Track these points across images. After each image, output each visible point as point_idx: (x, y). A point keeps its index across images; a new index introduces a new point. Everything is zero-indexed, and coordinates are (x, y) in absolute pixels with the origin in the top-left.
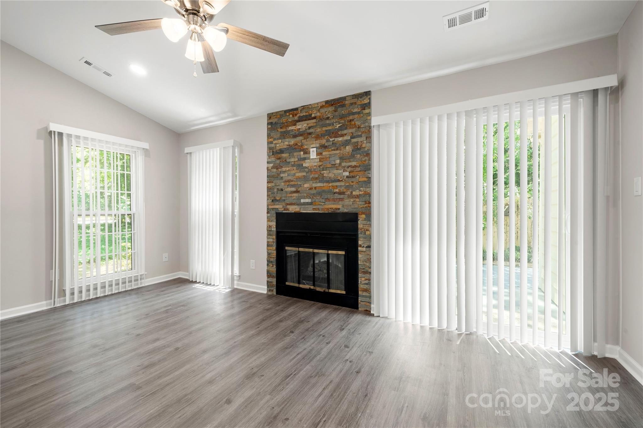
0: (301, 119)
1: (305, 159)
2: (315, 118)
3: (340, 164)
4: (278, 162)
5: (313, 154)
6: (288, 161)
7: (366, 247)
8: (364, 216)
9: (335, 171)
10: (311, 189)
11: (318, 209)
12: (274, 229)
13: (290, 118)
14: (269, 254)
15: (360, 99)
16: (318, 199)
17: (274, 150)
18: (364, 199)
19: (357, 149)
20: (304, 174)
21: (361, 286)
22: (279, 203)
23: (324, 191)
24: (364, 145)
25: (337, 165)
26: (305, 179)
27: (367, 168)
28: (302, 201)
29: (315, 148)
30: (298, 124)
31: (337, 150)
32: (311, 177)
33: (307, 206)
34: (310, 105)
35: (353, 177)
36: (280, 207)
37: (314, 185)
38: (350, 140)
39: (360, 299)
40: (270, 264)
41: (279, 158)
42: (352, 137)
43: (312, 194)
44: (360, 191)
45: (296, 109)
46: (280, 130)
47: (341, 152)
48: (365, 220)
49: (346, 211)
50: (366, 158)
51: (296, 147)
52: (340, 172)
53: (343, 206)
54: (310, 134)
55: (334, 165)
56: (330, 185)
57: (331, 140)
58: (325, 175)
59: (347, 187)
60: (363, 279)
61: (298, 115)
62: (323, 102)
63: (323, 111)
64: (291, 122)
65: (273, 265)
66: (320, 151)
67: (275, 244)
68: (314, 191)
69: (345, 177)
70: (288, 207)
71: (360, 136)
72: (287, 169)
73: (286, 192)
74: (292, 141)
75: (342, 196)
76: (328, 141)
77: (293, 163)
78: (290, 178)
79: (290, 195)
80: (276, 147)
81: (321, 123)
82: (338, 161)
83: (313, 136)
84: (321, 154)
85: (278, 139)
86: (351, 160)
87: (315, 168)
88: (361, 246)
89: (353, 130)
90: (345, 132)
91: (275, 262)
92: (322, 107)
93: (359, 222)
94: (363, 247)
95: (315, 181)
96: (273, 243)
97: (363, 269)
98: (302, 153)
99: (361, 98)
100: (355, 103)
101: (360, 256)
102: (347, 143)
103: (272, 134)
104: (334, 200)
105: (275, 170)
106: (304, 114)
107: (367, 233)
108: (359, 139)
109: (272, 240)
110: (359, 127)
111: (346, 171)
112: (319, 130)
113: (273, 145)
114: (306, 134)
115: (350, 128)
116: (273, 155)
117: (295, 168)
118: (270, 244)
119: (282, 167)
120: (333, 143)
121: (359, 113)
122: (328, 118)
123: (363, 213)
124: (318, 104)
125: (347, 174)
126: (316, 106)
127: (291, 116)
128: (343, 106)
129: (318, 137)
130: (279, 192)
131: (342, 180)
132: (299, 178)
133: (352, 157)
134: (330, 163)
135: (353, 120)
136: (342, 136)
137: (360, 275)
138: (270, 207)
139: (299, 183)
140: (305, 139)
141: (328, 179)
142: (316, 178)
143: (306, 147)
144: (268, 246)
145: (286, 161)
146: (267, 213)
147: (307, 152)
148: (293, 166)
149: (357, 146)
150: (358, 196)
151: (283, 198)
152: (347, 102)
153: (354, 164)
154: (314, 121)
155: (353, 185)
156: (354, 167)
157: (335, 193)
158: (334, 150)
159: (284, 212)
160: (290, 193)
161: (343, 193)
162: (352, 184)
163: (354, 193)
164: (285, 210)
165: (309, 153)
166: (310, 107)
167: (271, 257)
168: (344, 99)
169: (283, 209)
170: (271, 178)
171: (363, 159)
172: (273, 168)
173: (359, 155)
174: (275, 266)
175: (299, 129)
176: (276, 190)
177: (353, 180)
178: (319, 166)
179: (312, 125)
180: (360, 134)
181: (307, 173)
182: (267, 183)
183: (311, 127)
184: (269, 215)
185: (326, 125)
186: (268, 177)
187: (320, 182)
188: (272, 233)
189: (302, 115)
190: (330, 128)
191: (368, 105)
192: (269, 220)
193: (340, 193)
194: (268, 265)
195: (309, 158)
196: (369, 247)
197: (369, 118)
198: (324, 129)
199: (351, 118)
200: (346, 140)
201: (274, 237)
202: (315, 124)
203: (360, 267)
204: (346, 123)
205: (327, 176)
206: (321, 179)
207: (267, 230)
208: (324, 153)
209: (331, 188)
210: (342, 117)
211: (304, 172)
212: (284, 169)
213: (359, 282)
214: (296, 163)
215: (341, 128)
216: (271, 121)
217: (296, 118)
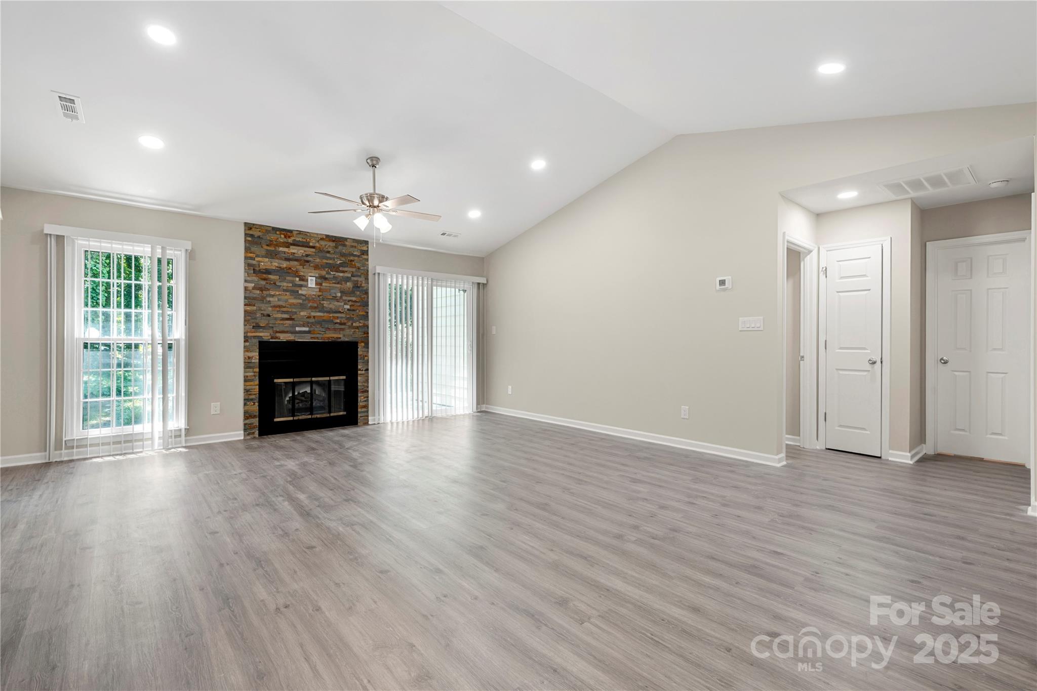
0: (295, 244)
1: (301, 286)
2: (313, 247)
3: (341, 297)
4: (263, 283)
5: (312, 282)
6: (278, 284)
7: (365, 370)
8: (363, 344)
9: (336, 303)
10: (309, 317)
11: (317, 338)
12: (256, 359)
13: (281, 237)
14: (246, 391)
15: (359, 245)
16: (318, 328)
17: (257, 269)
18: (363, 330)
19: (357, 286)
20: (301, 301)
21: (360, 404)
22: (264, 331)
23: (324, 321)
24: (363, 285)
25: (338, 298)
26: (302, 307)
27: (366, 304)
28: (297, 329)
29: (315, 278)
30: (291, 247)
31: (338, 283)
32: (309, 305)
33: (303, 335)
34: (308, 232)
35: (353, 310)
36: (266, 335)
37: (313, 314)
38: (350, 278)
39: (359, 415)
40: (248, 403)
41: (265, 279)
42: (352, 276)
43: (308, 323)
44: (360, 323)
45: (291, 231)
46: (266, 247)
47: (342, 286)
48: (364, 347)
49: (347, 340)
50: (365, 296)
51: (290, 271)
52: (341, 304)
53: (344, 336)
54: (308, 261)
55: (335, 297)
56: (331, 315)
57: (331, 273)
58: (325, 305)
59: (348, 319)
60: (362, 397)
61: (293, 238)
62: (324, 235)
63: (323, 243)
64: (283, 243)
65: (254, 403)
66: (319, 281)
67: (257, 378)
68: (312, 320)
69: (346, 310)
70: (278, 335)
71: (360, 276)
72: (277, 293)
73: (276, 319)
74: (285, 264)
75: (343, 327)
76: (328, 273)
77: (285, 288)
78: (280, 303)
79: (282, 322)
80: (259, 265)
81: (320, 254)
82: (339, 295)
83: (312, 265)
84: (321, 284)
85: (263, 257)
86: (352, 295)
87: (314, 297)
88: (360, 370)
89: (354, 270)
90: (346, 269)
91: (258, 400)
92: (322, 239)
93: (359, 350)
94: (362, 370)
95: (314, 310)
96: (254, 377)
97: (362, 389)
98: (297, 279)
99: (361, 244)
100: (355, 247)
101: (359, 378)
102: (347, 280)
103: (253, 249)
104: (335, 329)
105: (258, 292)
106: (301, 240)
107: (366, 358)
108: (360, 279)
109: (252, 374)
110: (359, 268)
111: (348, 305)
112: (318, 260)
113: (254, 262)
114: (304, 261)
115: (351, 267)
116: (254, 273)
117: (288, 293)
118: (249, 378)
119: (268, 290)
120: (334, 277)
121: (359, 256)
122: (329, 252)
123: (362, 342)
124: (317, 234)
125: (348, 307)
126: (316, 236)
127: (283, 236)
128: (345, 245)
129: (316, 267)
130: (264, 317)
131: (343, 312)
132: (292, 305)
133: (351, 293)
134: (330, 295)
135: (353, 261)
136: (343, 272)
137: (359, 395)
138: (249, 334)
139: (294, 310)
140: (301, 265)
141: (328, 310)
142: (315, 308)
143: (302, 274)
144: (245, 381)
145: (275, 283)
146: (245, 342)
147: (303, 279)
148: (284, 290)
149: (357, 284)
150: (357, 328)
151: (271, 325)
152: (347, 243)
153: (354, 299)
154: (313, 250)
155: (353, 318)
156: (354, 302)
157: (336, 323)
158: (335, 283)
159: (271, 340)
160: (281, 320)
161: (344, 324)
162: (353, 316)
163: (354, 324)
164: (272, 338)
165: (307, 281)
166: (308, 234)
167: (250, 394)
168: (346, 239)
169: (270, 337)
170: (249, 300)
171: (363, 297)
172: (254, 288)
173: (358, 293)
174: (257, 404)
175: (294, 253)
176: (258, 315)
177: (353, 313)
178: (319, 296)
179: (309, 253)
180: (359, 274)
181: (303, 300)
182: (245, 305)
183: (310, 255)
184: (247, 344)
185: (327, 258)
186: (245, 298)
187: (319, 312)
188: (251, 365)
189: (298, 239)
190: (331, 262)
191: (366, 253)
192: (246, 349)
193: (341, 324)
194: (245, 404)
195: (306, 286)
196: (367, 370)
197: (367, 263)
198: (325, 261)
199: (352, 258)
200: (348, 277)
201: (257, 370)
202: (314, 254)
203: (359, 388)
204: (347, 261)
205: (327, 306)
206: (320, 308)
207: (245, 362)
208: (323, 284)
209: (331, 318)
210: (343, 255)
211: (299, 299)
212: (272, 293)
213: (359, 401)
214: (290, 288)
215: (341, 265)
216: (251, 232)
217: (290, 240)
